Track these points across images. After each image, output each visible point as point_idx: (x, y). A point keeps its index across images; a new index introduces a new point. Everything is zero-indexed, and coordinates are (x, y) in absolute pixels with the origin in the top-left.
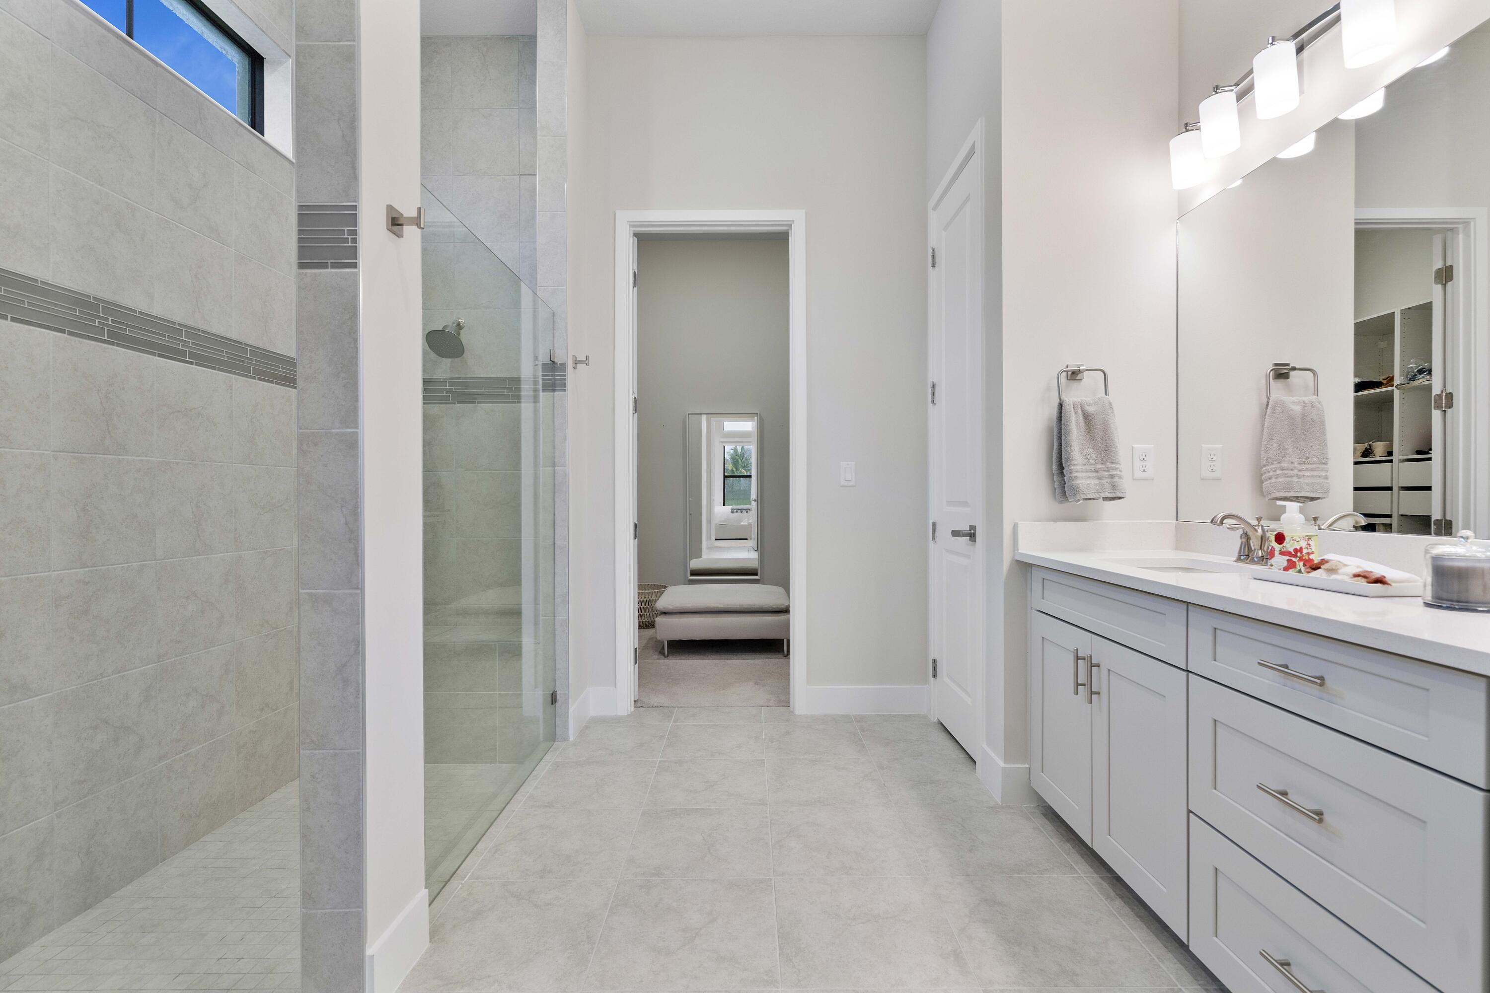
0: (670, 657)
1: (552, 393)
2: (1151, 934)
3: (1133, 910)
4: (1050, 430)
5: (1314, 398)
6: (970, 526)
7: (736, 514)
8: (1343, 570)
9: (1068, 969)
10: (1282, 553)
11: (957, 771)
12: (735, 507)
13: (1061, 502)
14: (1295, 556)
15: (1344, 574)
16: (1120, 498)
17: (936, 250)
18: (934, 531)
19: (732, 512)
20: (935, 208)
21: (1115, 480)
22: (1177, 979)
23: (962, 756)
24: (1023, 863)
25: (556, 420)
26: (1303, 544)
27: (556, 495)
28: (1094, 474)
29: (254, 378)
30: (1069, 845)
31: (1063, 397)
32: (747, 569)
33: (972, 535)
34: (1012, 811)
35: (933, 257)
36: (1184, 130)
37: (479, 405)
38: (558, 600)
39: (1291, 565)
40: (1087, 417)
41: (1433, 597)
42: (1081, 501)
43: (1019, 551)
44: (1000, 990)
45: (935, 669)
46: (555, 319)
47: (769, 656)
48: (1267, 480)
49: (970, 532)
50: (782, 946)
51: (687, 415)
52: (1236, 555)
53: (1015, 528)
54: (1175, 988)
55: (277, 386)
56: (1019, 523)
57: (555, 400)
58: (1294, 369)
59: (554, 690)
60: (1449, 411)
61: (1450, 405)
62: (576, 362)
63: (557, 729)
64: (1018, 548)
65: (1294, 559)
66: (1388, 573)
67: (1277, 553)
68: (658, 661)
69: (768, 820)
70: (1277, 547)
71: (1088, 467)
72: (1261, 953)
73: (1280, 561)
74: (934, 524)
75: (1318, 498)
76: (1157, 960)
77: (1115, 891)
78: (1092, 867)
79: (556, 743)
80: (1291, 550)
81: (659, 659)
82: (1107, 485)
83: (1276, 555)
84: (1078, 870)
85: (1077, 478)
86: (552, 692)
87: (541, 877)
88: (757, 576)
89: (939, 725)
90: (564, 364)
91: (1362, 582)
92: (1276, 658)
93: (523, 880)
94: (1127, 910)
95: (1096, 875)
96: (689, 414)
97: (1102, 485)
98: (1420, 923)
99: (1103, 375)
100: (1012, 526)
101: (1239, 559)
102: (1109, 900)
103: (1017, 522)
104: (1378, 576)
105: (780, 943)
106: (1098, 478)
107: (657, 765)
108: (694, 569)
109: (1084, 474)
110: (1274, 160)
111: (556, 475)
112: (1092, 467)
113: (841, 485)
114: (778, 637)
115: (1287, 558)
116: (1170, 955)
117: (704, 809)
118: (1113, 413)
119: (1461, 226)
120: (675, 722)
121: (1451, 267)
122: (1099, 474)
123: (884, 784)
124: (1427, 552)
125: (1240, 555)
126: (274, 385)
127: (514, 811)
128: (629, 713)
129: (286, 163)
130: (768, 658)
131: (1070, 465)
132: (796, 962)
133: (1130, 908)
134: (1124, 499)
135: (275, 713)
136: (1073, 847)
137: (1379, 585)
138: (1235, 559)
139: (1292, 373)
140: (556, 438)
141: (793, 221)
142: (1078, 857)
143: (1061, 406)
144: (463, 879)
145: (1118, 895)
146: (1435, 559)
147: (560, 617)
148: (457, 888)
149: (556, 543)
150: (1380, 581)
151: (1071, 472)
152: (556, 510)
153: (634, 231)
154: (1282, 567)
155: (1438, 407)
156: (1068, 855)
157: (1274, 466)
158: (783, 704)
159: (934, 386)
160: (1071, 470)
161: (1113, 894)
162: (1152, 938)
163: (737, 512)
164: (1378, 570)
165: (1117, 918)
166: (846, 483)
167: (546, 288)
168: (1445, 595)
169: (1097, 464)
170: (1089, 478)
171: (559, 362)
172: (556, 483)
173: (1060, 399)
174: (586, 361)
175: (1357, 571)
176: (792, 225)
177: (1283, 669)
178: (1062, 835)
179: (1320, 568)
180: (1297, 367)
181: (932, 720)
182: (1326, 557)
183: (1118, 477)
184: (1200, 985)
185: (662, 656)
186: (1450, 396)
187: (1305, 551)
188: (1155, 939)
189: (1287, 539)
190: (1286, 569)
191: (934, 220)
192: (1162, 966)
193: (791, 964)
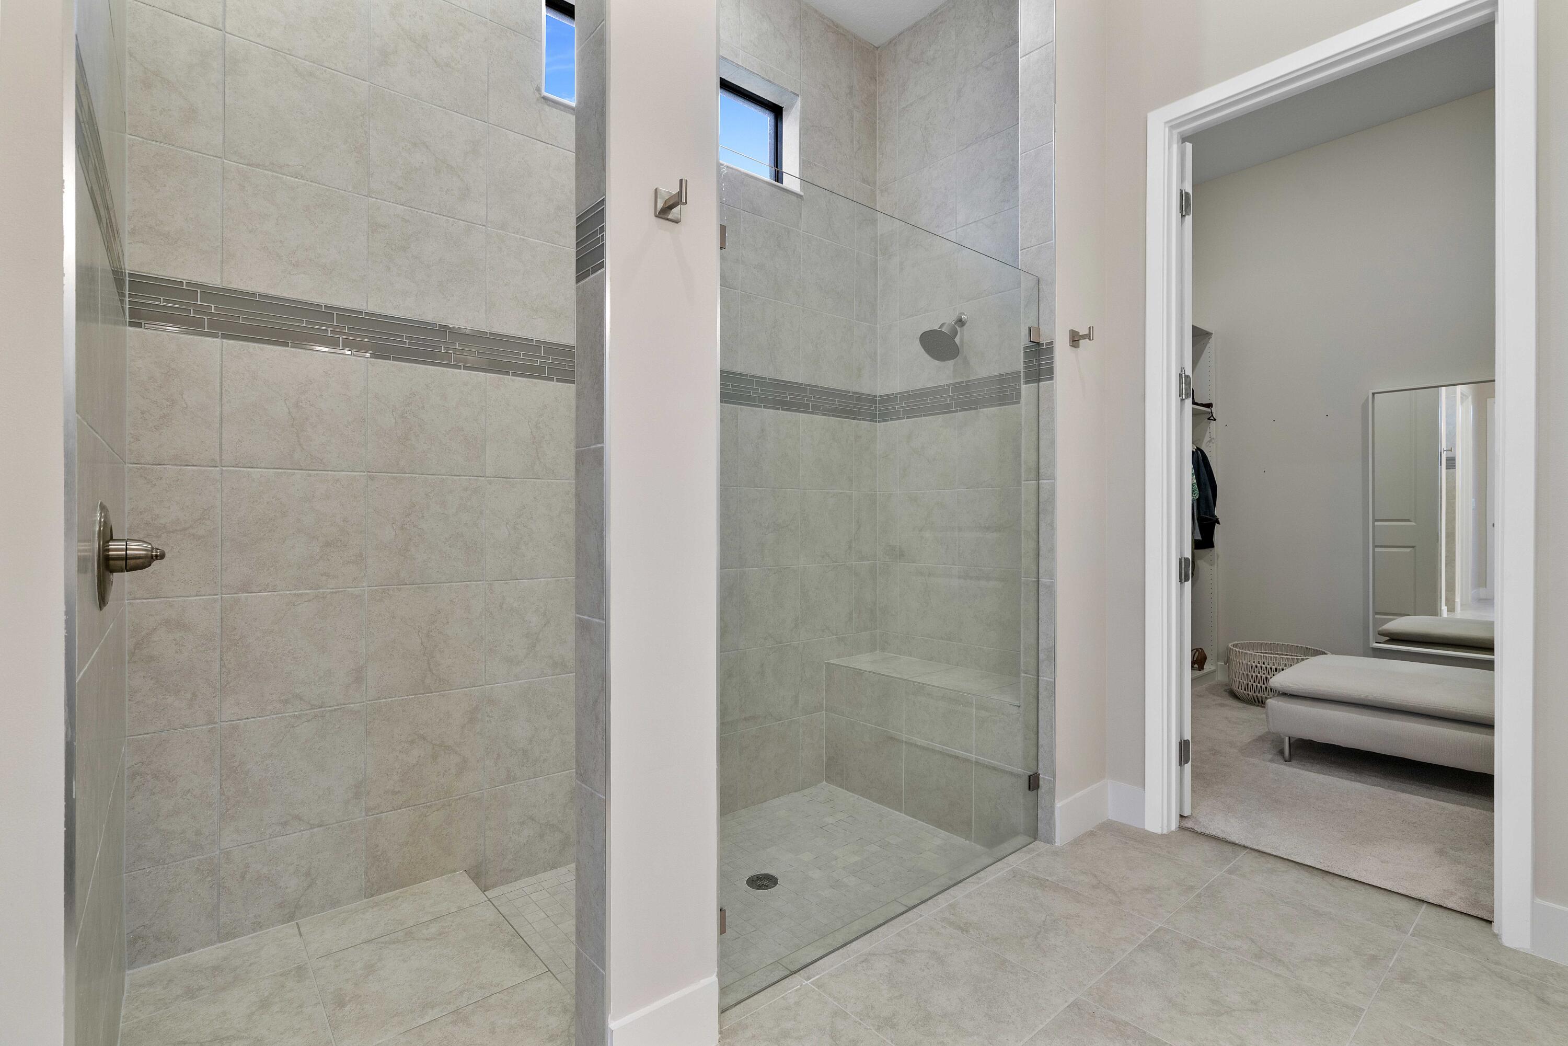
0: (1294, 763)
1: (1036, 384)
25: (1040, 418)
27: (1041, 516)
29: (760, 407)
37: (981, 410)
38: (1042, 656)
46: (1040, 287)
51: (1371, 396)
55: (783, 412)
57: (1040, 392)
59: (1035, 772)
62: (1075, 339)
63: (1039, 824)
68: (1268, 763)
79: (1037, 842)
81: (1272, 761)
86: (1031, 773)
87: (879, 1029)
90: (1052, 343)
93: (857, 1019)
96: (1373, 394)
107: (1150, 933)
108: (1395, 631)
111: (1040, 490)
120: (1230, 872)
126: (781, 411)
127: (921, 916)
128: (1165, 832)
129: (794, 198)
135: (779, 724)
140: (1041, 442)
144: (808, 978)
147: (1045, 678)
148: (793, 987)
149: (1040, 579)
152: (1040, 536)
153: (1180, 134)
167: (1029, 249)
171: (1044, 342)
172: (1041, 501)
174: (1088, 337)
176: (1500, 2)
185: (1279, 758)
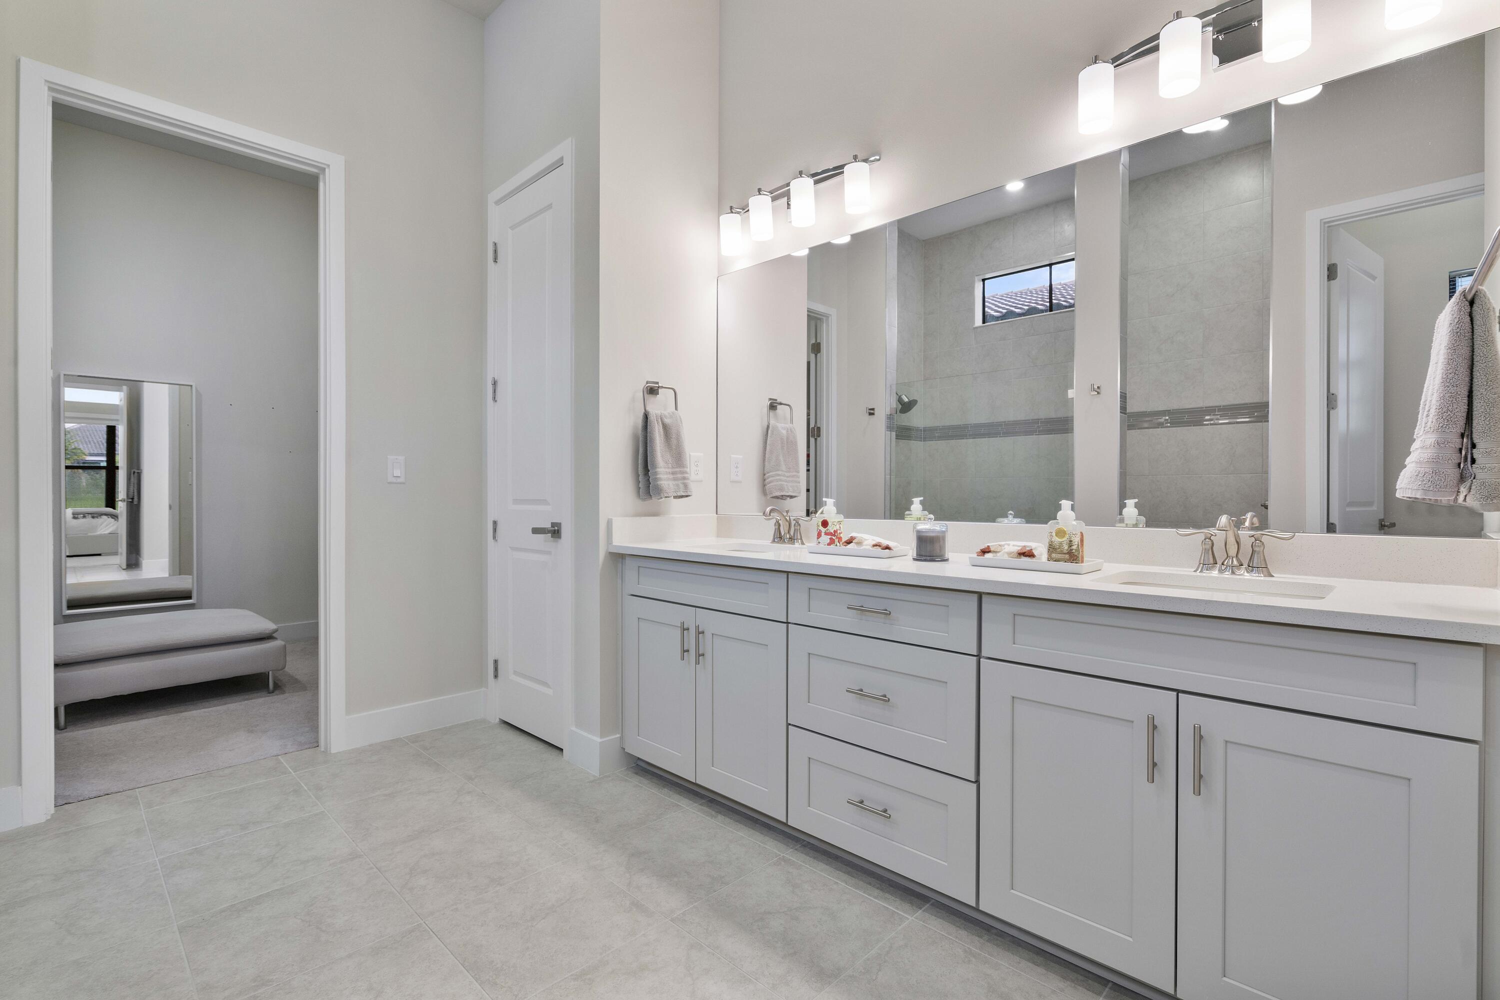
0: (70, 728)
2: (750, 829)
3: (731, 818)
4: (635, 438)
5: (791, 425)
6: (551, 523)
7: (81, 521)
8: (865, 543)
9: (715, 876)
10: (826, 534)
11: (545, 761)
12: (79, 510)
13: (644, 500)
14: (834, 535)
15: (866, 545)
16: (687, 496)
17: (498, 246)
18: (495, 530)
19: (74, 518)
20: (498, 202)
21: (686, 481)
22: (779, 851)
23: (541, 746)
24: (643, 816)
26: (838, 527)
28: (671, 476)
30: (666, 790)
31: (648, 409)
32: (161, 592)
33: (555, 532)
34: (610, 779)
35: (495, 251)
36: (730, 211)
39: (832, 542)
40: (665, 427)
41: (917, 555)
42: (664, 499)
43: (613, 544)
44: (681, 913)
45: (496, 669)
47: (247, 697)
48: (769, 483)
49: (553, 528)
50: (477, 976)
52: (772, 538)
53: (609, 523)
54: (781, 856)
56: (613, 518)
58: (781, 404)
60: (818, 439)
61: (819, 436)
64: (612, 541)
65: (834, 538)
66: (891, 544)
67: (823, 534)
69: (375, 870)
70: (823, 530)
71: (667, 470)
72: (848, 802)
73: (825, 539)
74: (495, 523)
75: (795, 497)
76: (762, 845)
77: (714, 811)
78: (690, 800)
80: (832, 531)
82: (681, 486)
83: (822, 535)
84: (682, 805)
85: (660, 479)
88: (191, 599)
89: (503, 725)
91: (879, 549)
92: (856, 602)
94: (728, 820)
95: (696, 805)
97: (677, 485)
98: (944, 742)
99: (674, 393)
100: (606, 521)
101: (774, 541)
102: (714, 818)
103: (610, 517)
104: (886, 545)
105: (473, 975)
106: (675, 479)
109: (666, 476)
110: (789, 255)
112: (670, 470)
113: (388, 481)
114: (263, 671)
115: (830, 537)
116: (767, 838)
117: (277, 890)
118: (682, 425)
119: (824, 318)
120: (148, 806)
121: (820, 343)
122: (675, 476)
123: (483, 793)
124: (914, 528)
125: (774, 538)
128: (48, 817)
130: (247, 699)
131: (656, 468)
132: (502, 982)
133: (728, 818)
134: (691, 497)
136: (670, 790)
137: (887, 550)
138: (770, 542)
139: (779, 407)
141: (329, 166)
142: (677, 797)
143: (646, 417)
145: (717, 812)
146: (918, 532)
150: (887, 548)
151: (656, 474)
153: (53, 97)
154: (826, 544)
155: (813, 436)
156: (670, 797)
157: (774, 473)
158: (306, 746)
159: (495, 383)
160: (656, 472)
161: (713, 813)
162: (752, 831)
163: (84, 517)
164: (885, 542)
165: (725, 828)
166: (394, 480)
168: (923, 553)
169: (673, 467)
170: (668, 479)
173: (645, 409)
175: (874, 543)
176: (327, 170)
177: (861, 610)
178: (658, 785)
179: (852, 542)
180: (783, 402)
181: (493, 722)
182: (854, 534)
183: (688, 479)
184: (792, 848)
186: (819, 429)
187: (839, 532)
188: (754, 831)
189: (830, 524)
190: (829, 544)
191: (495, 214)
192: (767, 847)
193: (498, 986)
